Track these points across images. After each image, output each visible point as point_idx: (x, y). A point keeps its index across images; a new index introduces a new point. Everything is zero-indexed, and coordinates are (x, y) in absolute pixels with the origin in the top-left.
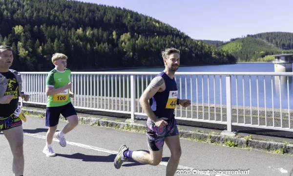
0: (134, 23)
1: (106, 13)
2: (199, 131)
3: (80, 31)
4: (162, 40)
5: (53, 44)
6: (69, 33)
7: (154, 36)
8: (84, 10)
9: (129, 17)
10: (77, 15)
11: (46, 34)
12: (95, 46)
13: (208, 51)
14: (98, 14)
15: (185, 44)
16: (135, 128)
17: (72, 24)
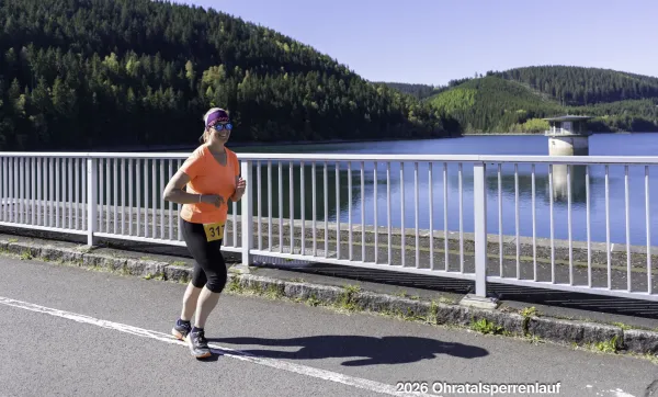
0: (234, 43)
1: (171, 20)
2: (406, 296)
3: (111, 60)
4: (296, 81)
5: (51, 88)
6: (87, 65)
7: (279, 72)
8: (119, 13)
9: (222, 30)
10: (104, 24)
11: (34, 66)
12: (145, 95)
13: (400, 109)
14: (152, 24)
15: (349, 91)
16: (252, 288)
17: (94, 44)
